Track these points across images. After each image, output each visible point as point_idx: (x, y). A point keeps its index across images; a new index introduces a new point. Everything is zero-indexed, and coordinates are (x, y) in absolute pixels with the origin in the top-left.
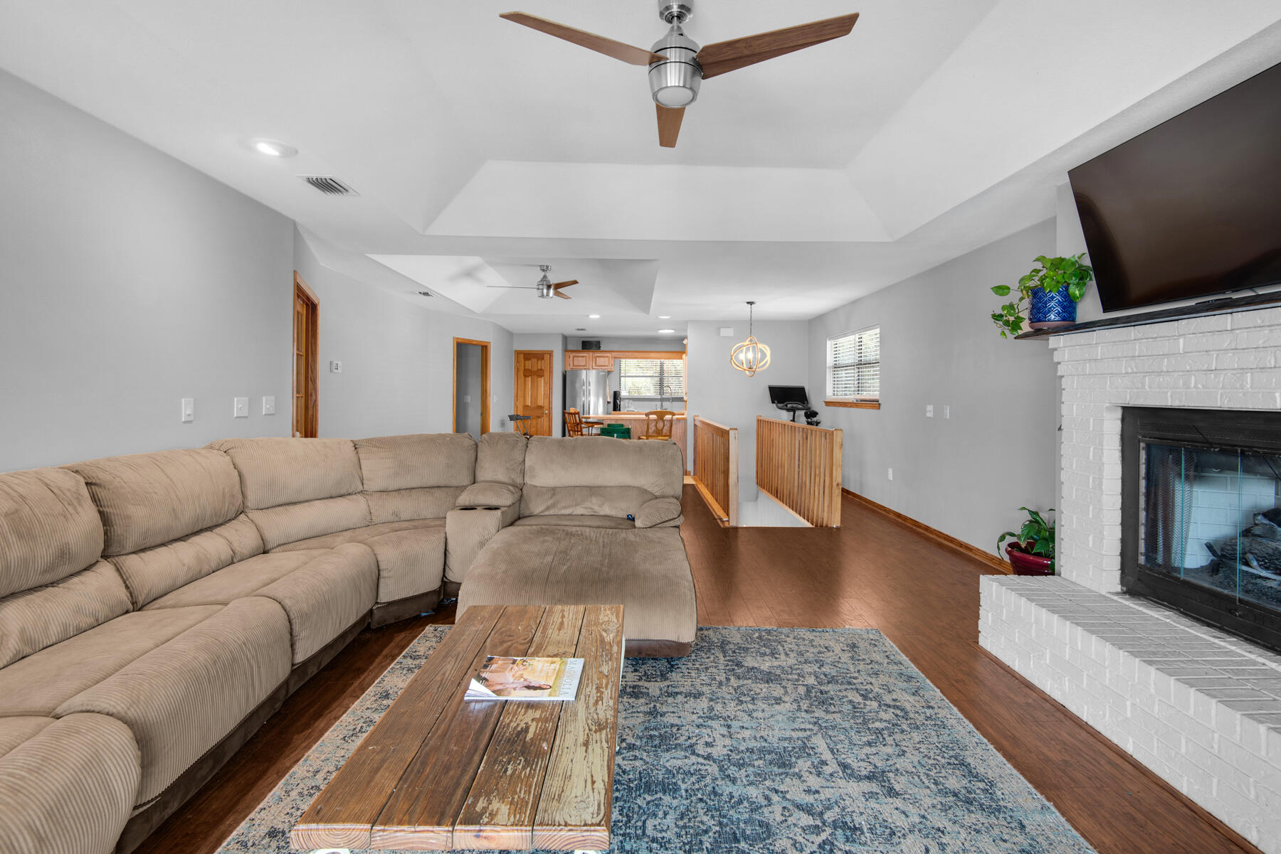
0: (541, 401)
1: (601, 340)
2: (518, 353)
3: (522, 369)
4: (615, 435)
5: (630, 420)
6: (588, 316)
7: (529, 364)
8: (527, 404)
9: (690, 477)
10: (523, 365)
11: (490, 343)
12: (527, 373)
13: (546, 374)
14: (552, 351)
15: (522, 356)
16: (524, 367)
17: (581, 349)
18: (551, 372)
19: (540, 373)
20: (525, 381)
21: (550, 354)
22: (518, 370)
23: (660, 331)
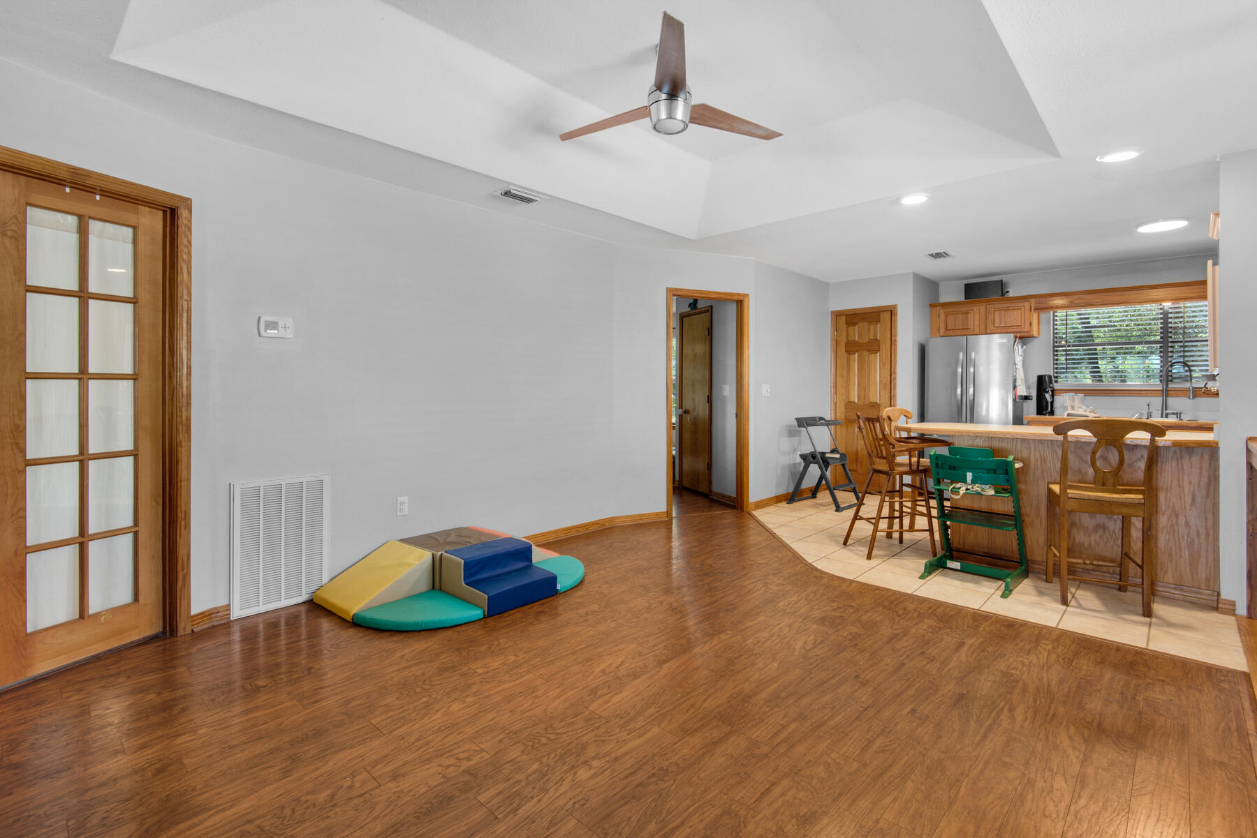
0: (876, 395)
1: (1004, 278)
2: (837, 315)
3: (843, 341)
4: (969, 476)
5: (1023, 440)
6: (896, 201)
7: (855, 333)
8: (852, 400)
9: (1231, 620)
10: (845, 333)
11: (747, 295)
12: (852, 347)
13: (885, 347)
14: (895, 307)
15: (843, 319)
16: (847, 335)
17: (962, 299)
18: (893, 342)
19: (872, 347)
20: (848, 360)
21: (891, 311)
22: (836, 343)
23: (1144, 229)
